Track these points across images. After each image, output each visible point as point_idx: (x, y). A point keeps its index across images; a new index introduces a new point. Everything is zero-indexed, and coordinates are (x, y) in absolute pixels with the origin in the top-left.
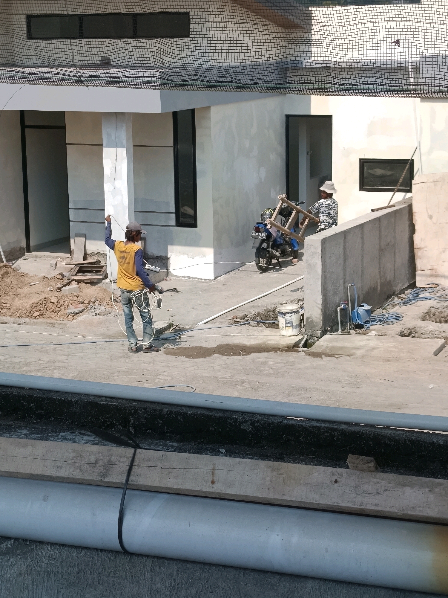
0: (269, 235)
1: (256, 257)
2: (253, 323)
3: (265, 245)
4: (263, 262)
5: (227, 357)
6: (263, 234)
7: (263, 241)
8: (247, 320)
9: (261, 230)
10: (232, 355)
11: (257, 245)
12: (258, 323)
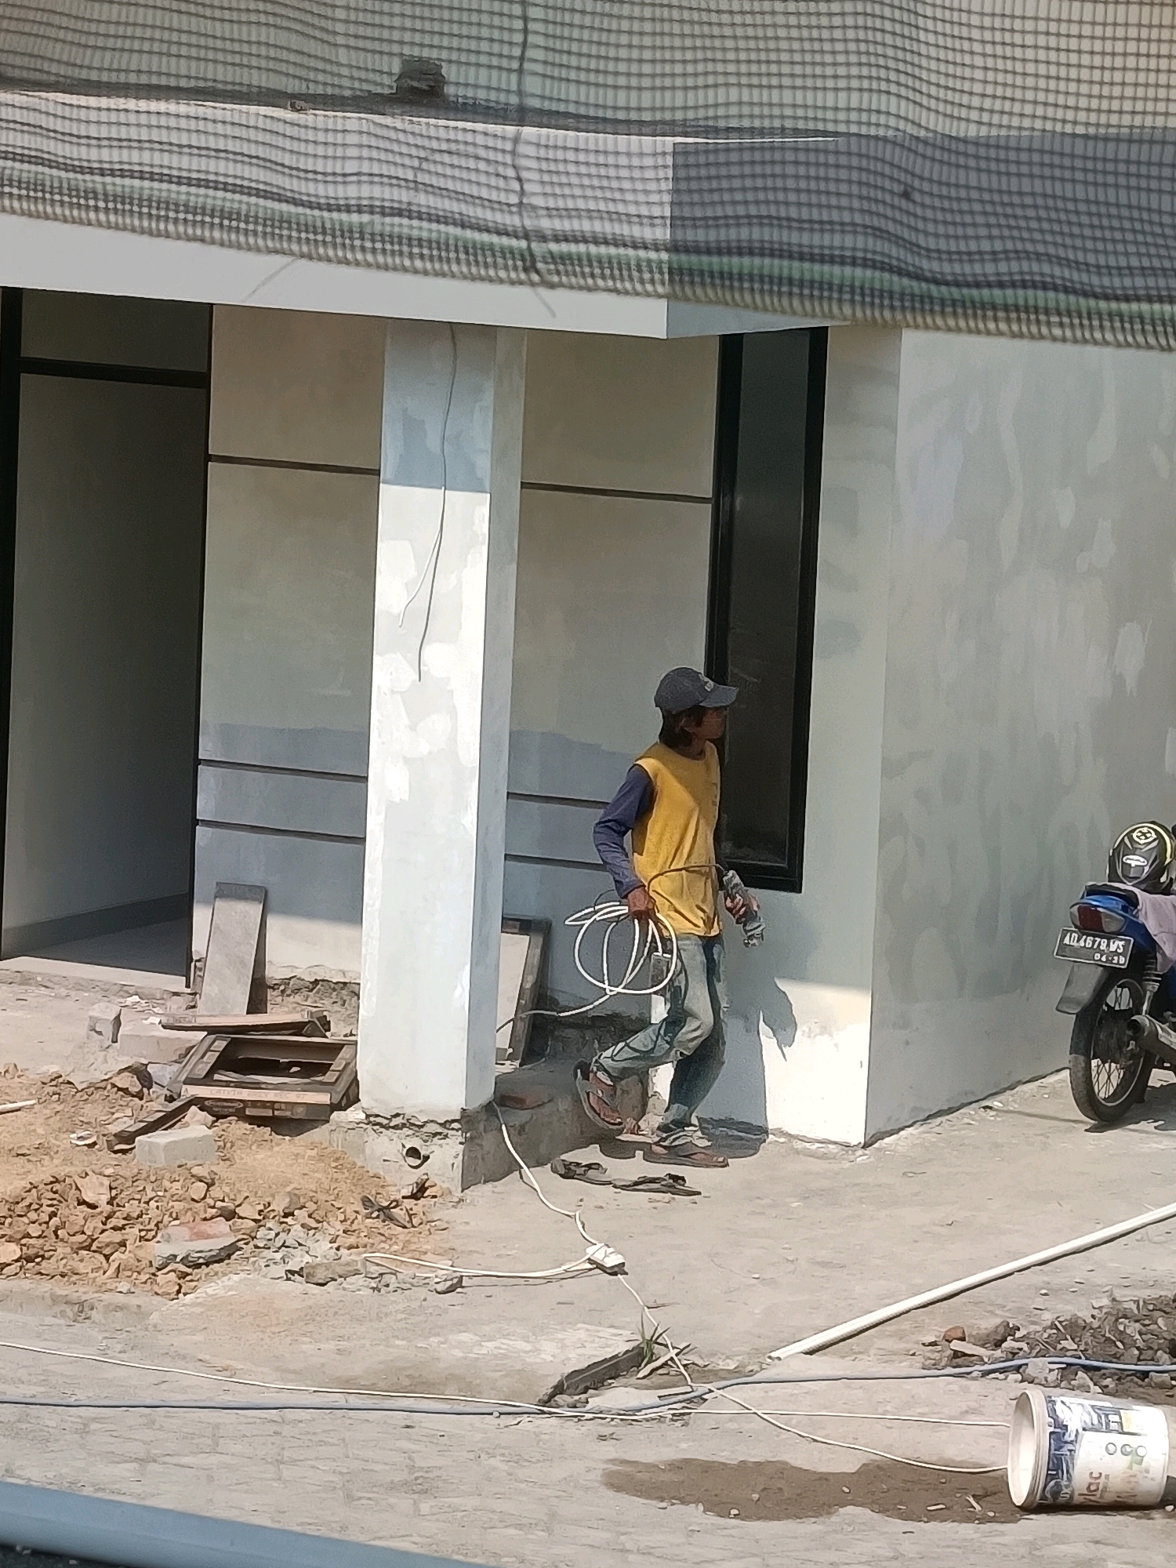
0: (1145, 949)
1: (1074, 1049)
2: (1038, 1366)
3: (1120, 998)
4: (1107, 1079)
5: (909, 1525)
6: (1117, 945)
7: (1112, 977)
8: (1014, 1354)
9: (1104, 920)
10: (931, 1517)
11: (1084, 993)
12: (1068, 1371)
